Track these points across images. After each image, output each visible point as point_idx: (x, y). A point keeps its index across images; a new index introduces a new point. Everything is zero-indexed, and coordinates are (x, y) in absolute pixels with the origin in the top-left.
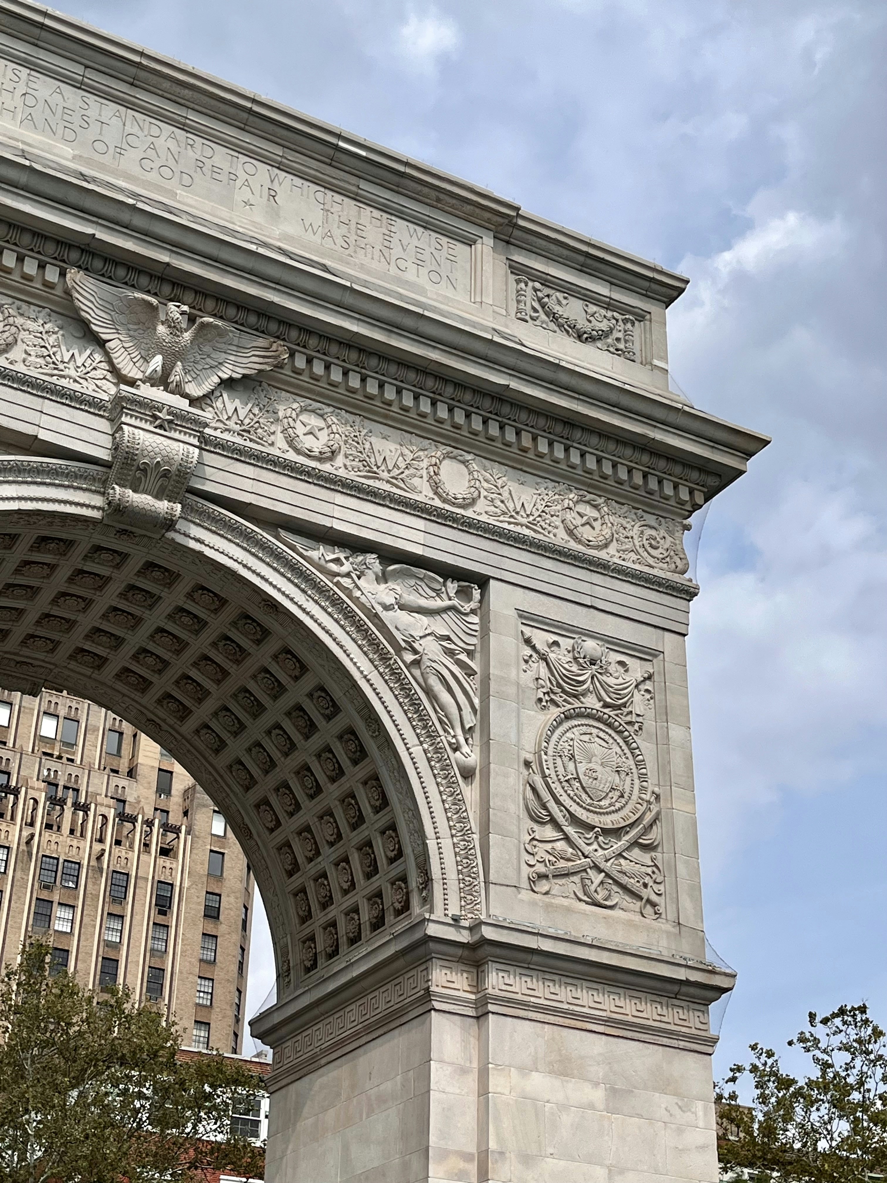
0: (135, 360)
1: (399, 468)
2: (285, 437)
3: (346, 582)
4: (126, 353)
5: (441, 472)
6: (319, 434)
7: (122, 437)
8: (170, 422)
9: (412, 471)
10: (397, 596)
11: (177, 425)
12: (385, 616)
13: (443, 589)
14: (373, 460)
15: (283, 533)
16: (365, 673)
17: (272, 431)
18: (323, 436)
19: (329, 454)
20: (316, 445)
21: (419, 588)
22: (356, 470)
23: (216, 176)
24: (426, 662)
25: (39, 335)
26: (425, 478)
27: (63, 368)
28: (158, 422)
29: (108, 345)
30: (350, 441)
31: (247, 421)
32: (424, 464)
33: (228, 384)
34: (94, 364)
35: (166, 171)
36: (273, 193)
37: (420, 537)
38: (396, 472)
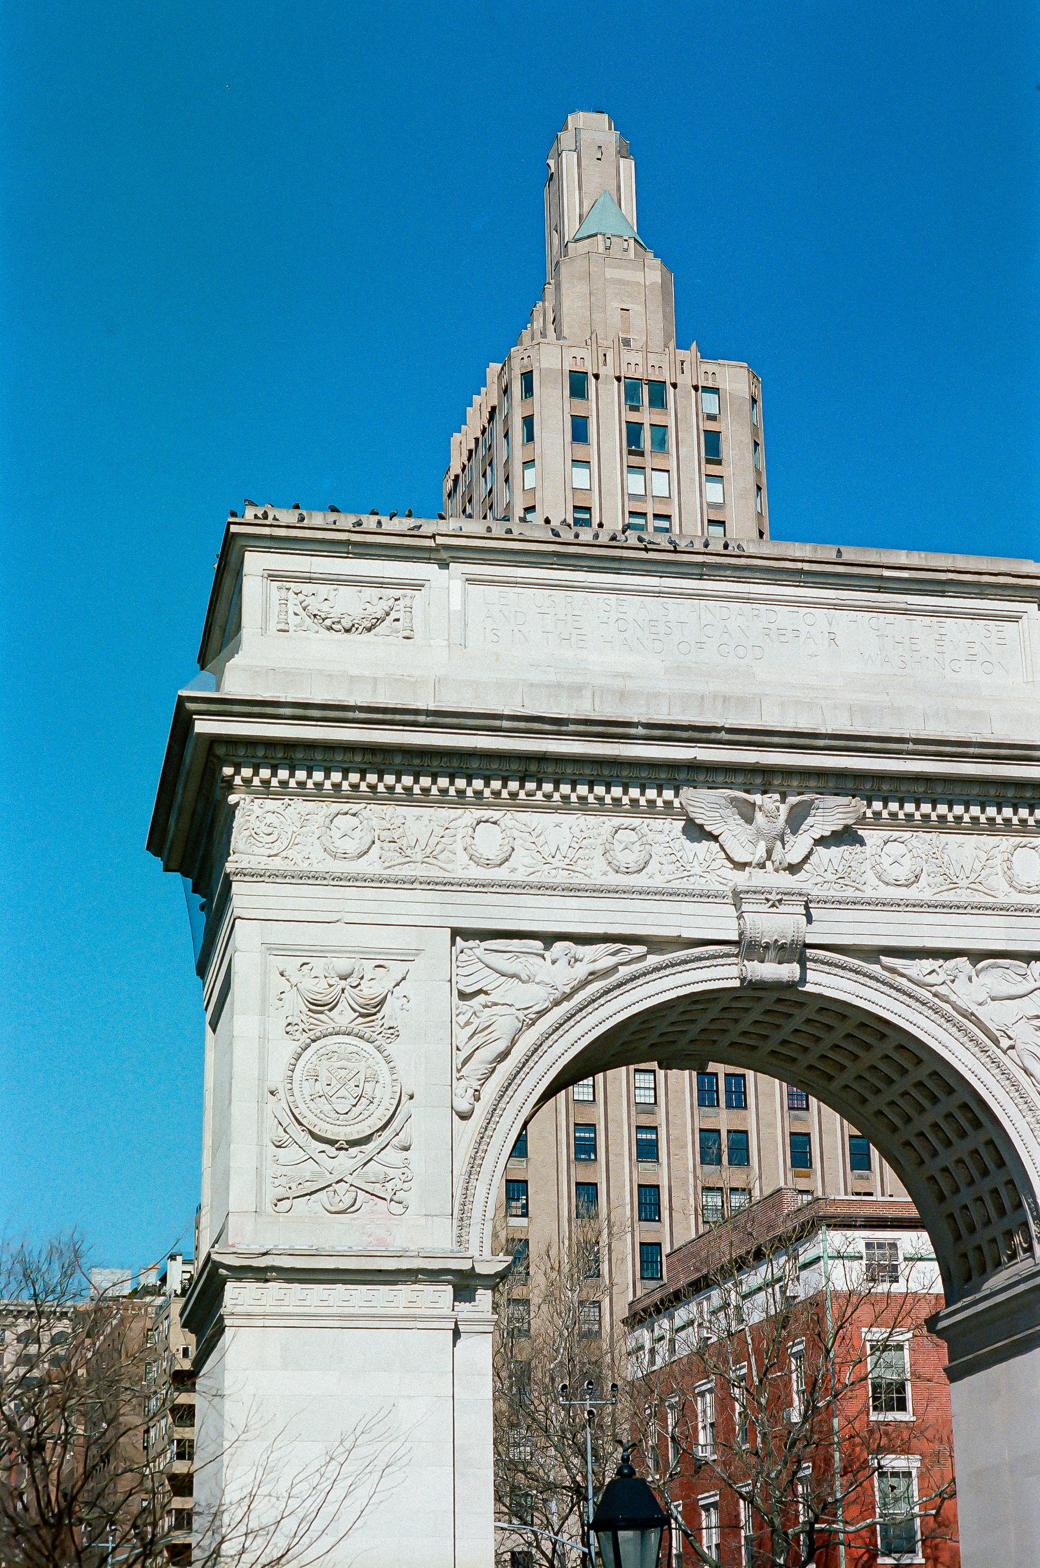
0: (743, 845)
1: (975, 872)
2: (876, 874)
3: (943, 990)
4: (736, 839)
5: (1014, 866)
6: (902, 861)
7: (745, 923)
8: (780, 901)
9: (987, 870)
10: (988, 990)
11: (785, 900)
12: (980, 1012)
13: (1029, 973)
14: (952, 872)
15: (884, 959)
16: (969, 1067)
17: (862, 871)
18: (906, 861)
19: (914, 879)
20: (902, 873)
21: (1007, 976)
22: (938, 885)
23: (782, 638)
24: (1019, 1046)
25: (668, 845)
26: (1000, 874)
27: (690, 869)
28: (771, 903)
29: (720, 838)
30: (930, 859)
31: (840, 870)
32: (998, 860)
33: (821, 841)
34: (713, 857)
35: (741, 651)
36: (832, 636)
37: (1001, 933)
38: (973, 876)
